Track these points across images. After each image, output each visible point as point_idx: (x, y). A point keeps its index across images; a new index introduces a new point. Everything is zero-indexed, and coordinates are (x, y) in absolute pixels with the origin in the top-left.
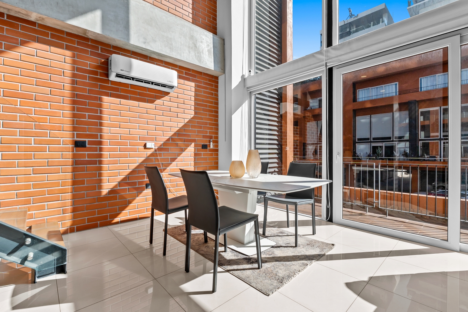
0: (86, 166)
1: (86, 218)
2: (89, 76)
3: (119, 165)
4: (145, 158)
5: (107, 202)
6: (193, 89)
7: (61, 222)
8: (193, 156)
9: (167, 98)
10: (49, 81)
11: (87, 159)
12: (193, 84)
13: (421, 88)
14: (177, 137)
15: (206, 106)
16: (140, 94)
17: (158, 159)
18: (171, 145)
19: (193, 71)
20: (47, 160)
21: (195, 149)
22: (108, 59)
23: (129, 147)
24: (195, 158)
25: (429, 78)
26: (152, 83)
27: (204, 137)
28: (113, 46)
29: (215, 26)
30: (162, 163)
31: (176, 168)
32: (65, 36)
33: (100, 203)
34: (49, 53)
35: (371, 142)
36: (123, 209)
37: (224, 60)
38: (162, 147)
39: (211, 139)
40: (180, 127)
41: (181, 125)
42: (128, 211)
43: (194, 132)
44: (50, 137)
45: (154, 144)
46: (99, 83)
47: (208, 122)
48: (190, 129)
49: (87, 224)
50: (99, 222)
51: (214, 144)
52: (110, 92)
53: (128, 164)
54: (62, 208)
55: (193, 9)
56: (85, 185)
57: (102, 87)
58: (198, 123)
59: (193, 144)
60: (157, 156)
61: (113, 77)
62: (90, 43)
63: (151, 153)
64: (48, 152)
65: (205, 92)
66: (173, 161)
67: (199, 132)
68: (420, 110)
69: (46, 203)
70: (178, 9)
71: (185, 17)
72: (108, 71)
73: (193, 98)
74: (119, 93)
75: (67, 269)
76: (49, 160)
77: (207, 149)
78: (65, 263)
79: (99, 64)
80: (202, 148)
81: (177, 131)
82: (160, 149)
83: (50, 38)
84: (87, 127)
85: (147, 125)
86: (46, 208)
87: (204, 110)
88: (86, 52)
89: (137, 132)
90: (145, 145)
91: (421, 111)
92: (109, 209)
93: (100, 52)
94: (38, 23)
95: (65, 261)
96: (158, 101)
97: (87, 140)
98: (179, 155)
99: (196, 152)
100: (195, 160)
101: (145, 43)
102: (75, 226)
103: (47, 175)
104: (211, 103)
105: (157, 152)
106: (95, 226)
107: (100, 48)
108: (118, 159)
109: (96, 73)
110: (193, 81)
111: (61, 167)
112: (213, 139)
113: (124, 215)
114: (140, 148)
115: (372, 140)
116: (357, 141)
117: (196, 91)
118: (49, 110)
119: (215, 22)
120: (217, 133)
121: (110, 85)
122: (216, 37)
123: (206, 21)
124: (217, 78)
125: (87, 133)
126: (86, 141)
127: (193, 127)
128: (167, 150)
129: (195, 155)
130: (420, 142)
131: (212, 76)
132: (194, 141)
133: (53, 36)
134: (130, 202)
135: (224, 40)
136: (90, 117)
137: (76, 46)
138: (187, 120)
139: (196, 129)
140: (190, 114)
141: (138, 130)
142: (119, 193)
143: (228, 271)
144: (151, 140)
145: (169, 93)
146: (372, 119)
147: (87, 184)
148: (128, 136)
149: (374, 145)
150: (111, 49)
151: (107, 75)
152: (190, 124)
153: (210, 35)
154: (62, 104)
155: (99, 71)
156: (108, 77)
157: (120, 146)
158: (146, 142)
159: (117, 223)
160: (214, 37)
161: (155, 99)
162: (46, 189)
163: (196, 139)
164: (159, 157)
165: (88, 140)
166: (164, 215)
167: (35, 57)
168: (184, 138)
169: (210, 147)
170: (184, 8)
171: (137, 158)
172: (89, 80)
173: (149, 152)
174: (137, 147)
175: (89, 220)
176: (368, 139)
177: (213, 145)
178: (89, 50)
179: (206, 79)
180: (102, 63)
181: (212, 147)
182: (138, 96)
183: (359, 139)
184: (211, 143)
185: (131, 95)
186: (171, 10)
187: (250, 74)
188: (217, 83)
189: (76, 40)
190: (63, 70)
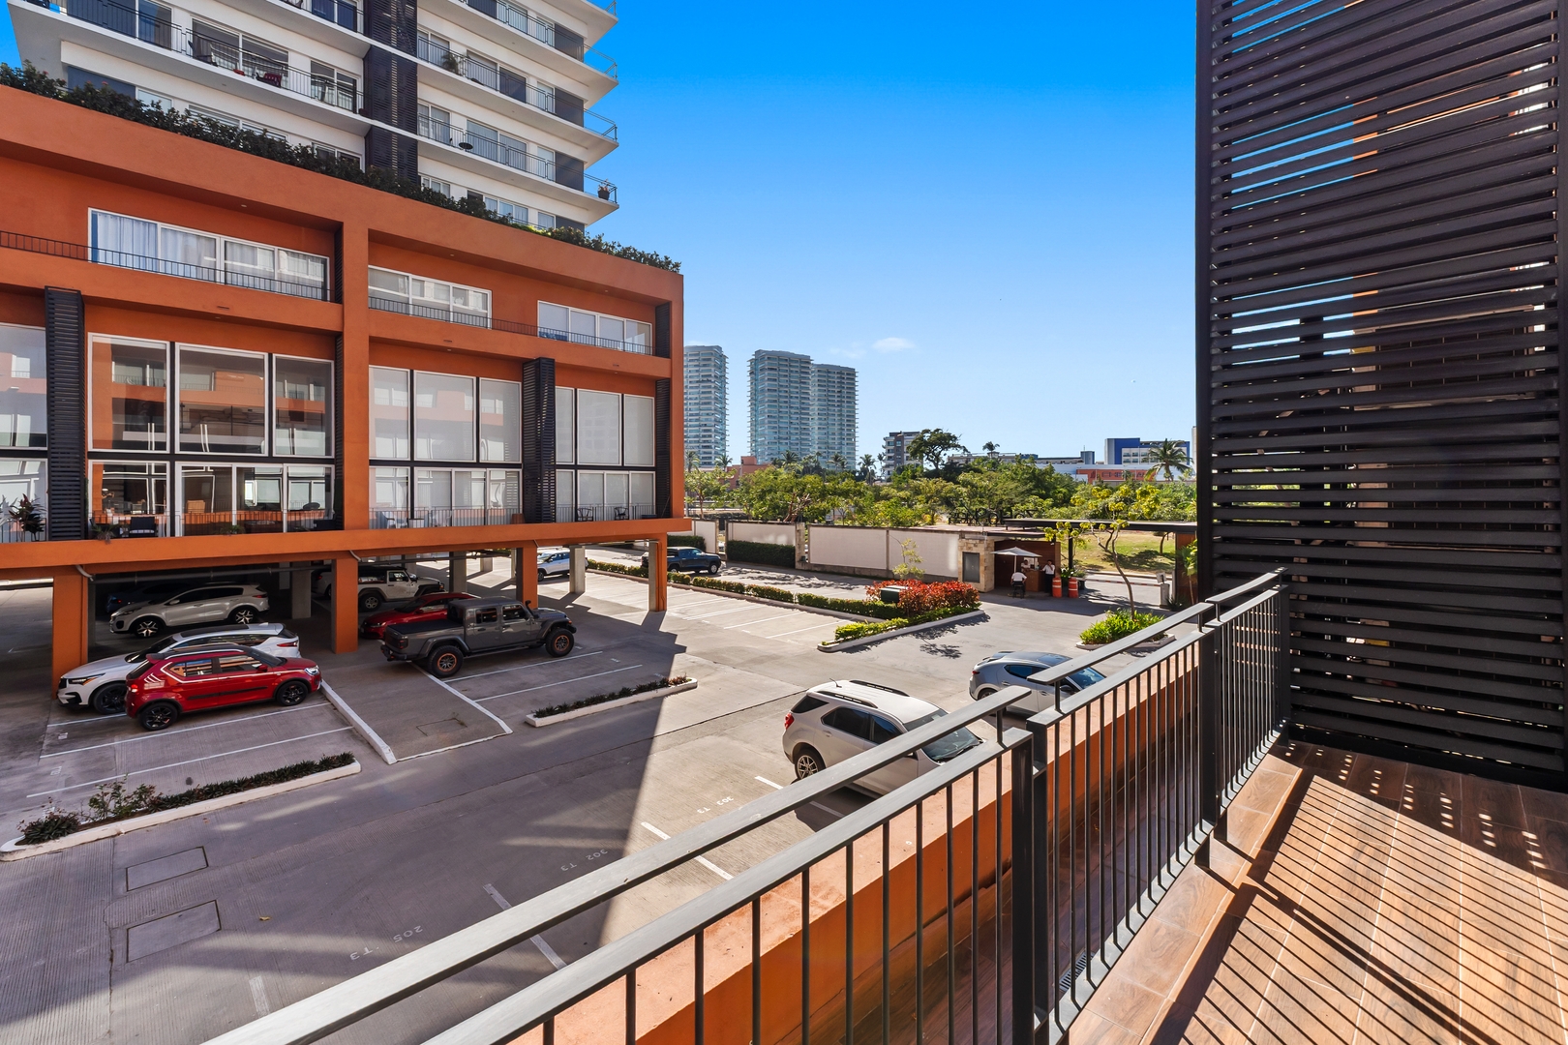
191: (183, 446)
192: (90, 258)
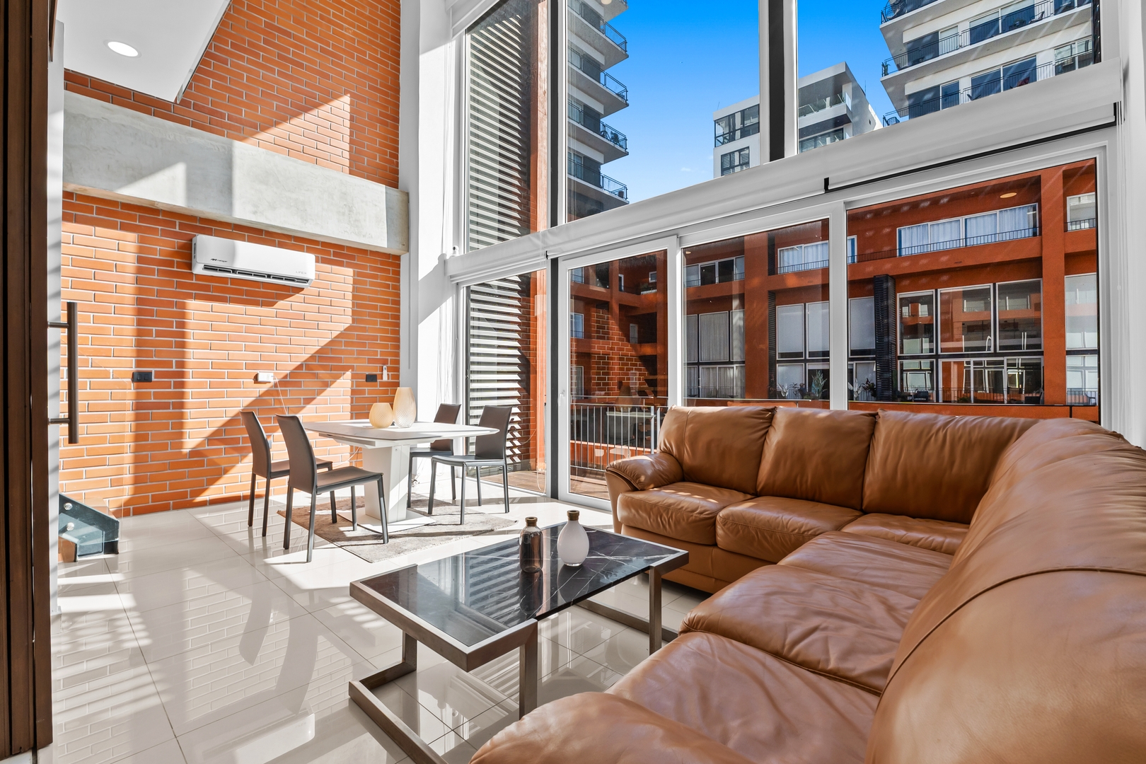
0: (150, 411)
1: (150, 494)
2: (158, 269)
3: (208, 409)
4: (254, 399)
5: (187, 470)
6: (350, 280)
7: (107, 500)
8: (350, 394)
9: (298, 296)
10: (93, 281)
11: (152, 400)
12: (350, 271)
13: (900, 249)
14: (317, 363)
15: (375, 307)
16: (248, 293)
17: (279, 400)
18: (303, 376)
19: (349, 248)
20: (87, 402)
21: (352, 382)
22: (191, 240)
23: (226, 380)
24: (352, 398)
25: (915, 229)
26: (269, 276)
27: (370, 361)
28: (200, 218)
29: (394, 167)
30: (287, 406)
31: (315, 414)
32: (119, 210)
33: (174, 471)
34: (93, 237)
35: (806, 361)
36: (212, 482)
37: (408, 228)
38: (288, 379)
39: (384, 364)
40: (323, 345)
41: (324, 342)
42: (224, 486)
43: (352, 353)
44: (92, 367)
45: (272, 374)
46: (175, 280)
47: (379, 334)
48: (343, 348)
49: (150, 504)
50: (171, 502)
51: (390, 373)
52: (194, 292)
53: (224, 409)
54: (110, 478)
55: (351, 142)
56: (149, 442)
57: (180, 285)
58: (359, 337)
59: (349, 373)
60: (278, 395)
61: (198, 269)
62: (160, 217)
63: (266, 389)
64: (88, 390)
65: (372, 284)
66: (308, 403)
67: (360, 353)
68: (899, 296)
69: (84, 469)
70: (321, 146)
71: (334, 158)
72: (191, 260)
73: (350, 296)
74: (210, 293)
75: (120, 547)
76: (90, 402)
77: (376, 381)
78: (116, 540)
79: (176, 249)
80: (366, 381)
81: (316, 352)
82: (283, 382)
83: (95, 215)
84: (154, 349)
85: (259, 344)
86: (84, 477)
87: (370, 315)
88: (155, 231)
89: (244, 355)
90: (256, 377)
91: (901, 297)
92: (191, 481)
93: (177, 230)
94: (76, 194)
95: (117, 537)
96: (281, 303)
97: (153, 370)
98: (320, 393)
99: (354, 388)
100: (352, 402)
101: (255, 213)
102: (131, 507)
103: (86, 425)
104: (386, 301)
105: (279, 388)
106: (165, 508)
107: (177, 224)
108: (207, 400)
109: (171, 264)
110: (349, 265)
111: (109, 413)
112: (389, 365)
113: (215, 491)
114: (247, 382)
115: (808, 358)
116: (777, 359)
117: (355, 282)
118: (92, 324)
119: (395, 160)
120: (398, 355)
121: (194, 281)
122: (392, 191)
123: (378, 161)
124: (398, 258)
125: (154, 359)
126: (151, 373)
127: (347, 344)
128: (298, 384)
129: (353, 392)
130: (899, 361)
131: (388, 256)
132: (352, 368)
133: (99, 211)
134: (226, 471)
135: (408, 194)
136: (159, 334)
137: (137, 223)
138: (335, 334)
139: (355, 349)
140: (343, 320)
141: (243, 352)
142: (206, 456)
143: (341, 547)
144: (268, 368)
145: (302, 289)
146: (807, 310)
147: (151, 440)
148: (226, 363)
149: (811, 366)
150: (198, 224)
151: (190, 266)
152: (343, 340)
153: (381, 189)
154: (113, 315)
155: (175, 260)
156: (191, 269)
157: (211, 380)
158: (258, 371)
159: (203, 504)
160: (388, 192)
161: (275, 300)
162: (85, 447)
163: (355, 365)
164: (281, 397)
165: (155, 371)
166: (265, 480)
167: (71, 245)
168: (331, 364)
169: (382, 379)
170: (334, 142)
171: (241, 399)
172: (158, 276)
173: (263, 388)
174: (242, 380)
175: (155, 498)
176: (799, 354)
177: (388, 375)
178: (160, 228)
179: (375, 262)
180: (182, 247)
181: (385, 378)
182: (244, 297)
183: (782, 355)
184: (385, 372)
185: (232, 296)
186: (307, 149)
187: (454, 253)
188: (399, 266)
189: (138, 214)
190: (115, 262)
191: (943, 350)
192: (898, 255)
